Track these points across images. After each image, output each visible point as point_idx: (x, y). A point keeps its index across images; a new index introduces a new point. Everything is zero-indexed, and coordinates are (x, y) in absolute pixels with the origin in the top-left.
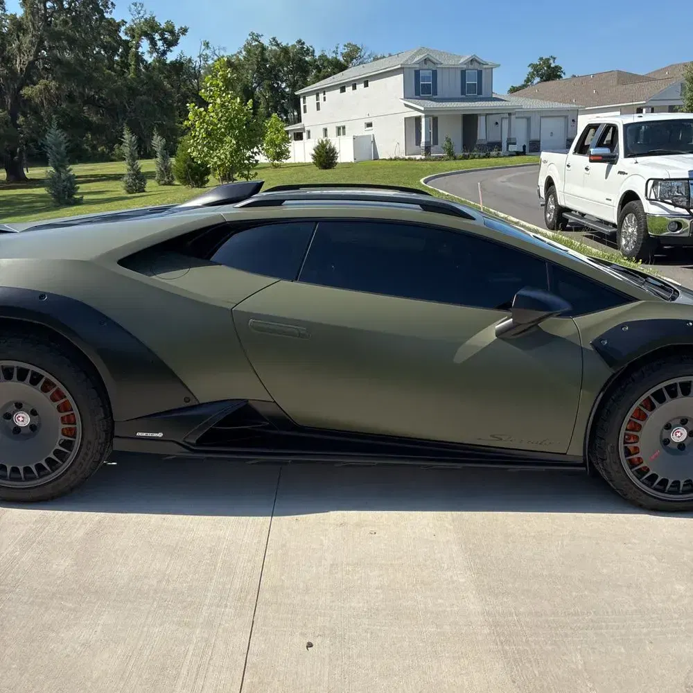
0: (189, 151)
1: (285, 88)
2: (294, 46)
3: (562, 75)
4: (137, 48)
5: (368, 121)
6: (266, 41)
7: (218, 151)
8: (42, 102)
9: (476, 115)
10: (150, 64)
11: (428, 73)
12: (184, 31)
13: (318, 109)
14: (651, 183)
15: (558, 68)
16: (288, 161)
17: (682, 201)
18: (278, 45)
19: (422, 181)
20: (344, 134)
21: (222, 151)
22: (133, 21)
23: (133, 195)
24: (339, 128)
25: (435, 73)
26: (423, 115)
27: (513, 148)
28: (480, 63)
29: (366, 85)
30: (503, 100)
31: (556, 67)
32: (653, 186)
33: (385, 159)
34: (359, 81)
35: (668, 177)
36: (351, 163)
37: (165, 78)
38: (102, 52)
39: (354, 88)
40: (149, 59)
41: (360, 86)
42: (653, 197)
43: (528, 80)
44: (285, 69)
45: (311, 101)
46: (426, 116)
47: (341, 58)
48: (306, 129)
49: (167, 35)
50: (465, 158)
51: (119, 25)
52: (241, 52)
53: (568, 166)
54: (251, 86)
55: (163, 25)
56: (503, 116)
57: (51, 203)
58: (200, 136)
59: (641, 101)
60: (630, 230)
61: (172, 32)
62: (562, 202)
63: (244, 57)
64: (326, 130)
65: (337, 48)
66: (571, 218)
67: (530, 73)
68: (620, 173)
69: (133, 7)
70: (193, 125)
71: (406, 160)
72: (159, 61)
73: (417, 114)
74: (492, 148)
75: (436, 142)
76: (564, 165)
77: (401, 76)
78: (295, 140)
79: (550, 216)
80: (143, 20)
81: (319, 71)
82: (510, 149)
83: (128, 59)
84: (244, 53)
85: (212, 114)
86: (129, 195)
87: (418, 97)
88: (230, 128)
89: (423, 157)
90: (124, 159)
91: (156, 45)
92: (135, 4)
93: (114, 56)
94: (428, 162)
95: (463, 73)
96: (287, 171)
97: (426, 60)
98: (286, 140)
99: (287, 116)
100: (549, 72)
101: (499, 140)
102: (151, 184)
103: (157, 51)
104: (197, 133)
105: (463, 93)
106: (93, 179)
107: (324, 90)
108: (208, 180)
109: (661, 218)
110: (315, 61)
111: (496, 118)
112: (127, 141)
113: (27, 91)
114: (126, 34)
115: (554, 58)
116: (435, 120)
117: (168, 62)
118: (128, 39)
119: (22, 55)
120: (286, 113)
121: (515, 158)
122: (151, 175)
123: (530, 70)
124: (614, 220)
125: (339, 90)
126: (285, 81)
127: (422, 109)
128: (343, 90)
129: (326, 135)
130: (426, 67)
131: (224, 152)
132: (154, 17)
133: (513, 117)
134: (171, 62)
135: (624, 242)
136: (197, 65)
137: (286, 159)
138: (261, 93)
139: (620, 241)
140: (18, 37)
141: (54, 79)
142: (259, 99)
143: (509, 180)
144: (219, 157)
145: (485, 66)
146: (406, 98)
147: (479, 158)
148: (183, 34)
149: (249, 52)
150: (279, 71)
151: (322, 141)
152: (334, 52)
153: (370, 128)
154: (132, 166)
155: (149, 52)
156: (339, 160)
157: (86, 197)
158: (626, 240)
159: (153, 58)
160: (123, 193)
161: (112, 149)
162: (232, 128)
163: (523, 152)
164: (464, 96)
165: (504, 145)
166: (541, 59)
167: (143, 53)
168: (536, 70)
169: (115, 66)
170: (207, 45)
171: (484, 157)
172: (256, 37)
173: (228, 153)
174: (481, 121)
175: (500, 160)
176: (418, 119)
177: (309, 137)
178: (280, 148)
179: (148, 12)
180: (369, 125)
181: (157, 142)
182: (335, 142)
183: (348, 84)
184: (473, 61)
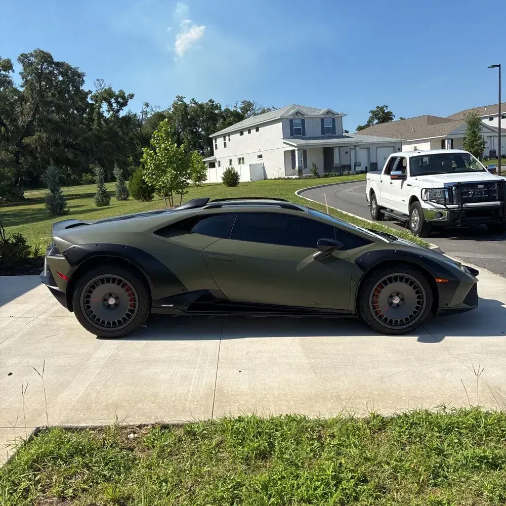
0: (143, 178)
1: (201, 132)
2: (207, 104)
3: (393, 117)
4: (99, 109)
5: (260, 154)
6: (187, 101)
7: (162, 178)
8: (36, 147)
9: (332, 147)
10: (108, 118)
11: (299, 122)
12: (132, 96)
13: (225, 146)
14: (424, 191)
15: (390, 113)
16: (206, 182)
17: (442, 201)
18: (196, 103)
19: (296, 193)
20: (243, 163)
21: (165, 178)
22: (97, 91)
23: (102, 207)
24: (240, 159)
25: (303, 121)
26: (296, 149)
27: (358, 169)
28: (333, 114)
29: (257, 130)
30: (350, 137)
31: (388, 112)
32: (425, 193)
33: (272, 179)
34: (252, 127)
35: (432, 187)
36: (249, 182)
37: (118, 127)
38: (75, 112)
39: (249, 132)
40: (107, 115)
41: (253, 131)
42: (425, 199)
43: (369, 122)
44: (201, 119)
45: (220, 141)
46: (298, 150)
47: (239, 111)
48: (217, 160)
49: (120, 100)
50: (326, 176)
51: (87, 94)
52: (170, 109)
53: (381, 182)
54: (178, 131)
55: (117, 93)
56: (350, 147)
57: (48, 214)
58: (151, 168)
59: (444, 135)
60: (416, 218)
61: (123, 97)
62: (379, 203)
63: (173, 112)
64: (231, 161)
65: (237, 104)
66: (387, 214)
67: (371, 117)
68: (409, 185)
69: (97, 82)
70: (146, 162)
71: (286, 179)
72: (114, 117)
73: (292, 148)
74: (344, 169)
75: (306, 167)
76: (379, 181)
77: (281, 124)
78: (210, 167)
79: (374, 212)
80: (103, 90)
81: (225, 120)
82: (356, 170)
83: (93, 116)
84: (172, 109)
85: (158, 154)
86: (99, 208)
87: (292, 137)
88: (170, 163)
89: (298, 177)
90: (96, 183)
91: (112, 106)
92: (98, 80)
93: (83, 114)
94: (301, 180)
95: (322, 120)
96: (205, 189)
97: (297, 113)
98: (204, 168)
99: (203, 151)
100: (383, 116)
101: (349, 163)
102: (113, 200)
103: (113, 110)
104: (148, 167)
105: (323, 133)
106: (70, 197)
107: (229, 134)
108: (154, 197)
109: (431, 210)
110: (222, 113)
111: (347, 149)
112: (98, 172)
113: (26, 140)
114: (92, 99)
115: (387, 107)
116: (305, 152)
117: (120, 117)
118: (93, 102)
119: (23, 116)
120: (202, 149)
121: (360, 175)
122: (112, 194)
123: (371, 115)
124: (408, 213)
125: (239, 134)
126: (201, 127)
127: (296, 145)
128: (242, 134)
129: (231, 164)
130: (296, 117)
131: (167, 178)
132: (111, 88)
133: (358, 148)
134: (123, 117)
135: (413, 225)
136: (141, 118)
137: (205, 181)
138: (184, 135)
139: (411, 225)
140: (22, 104)
141: (45, 131)
142: (183, 139)
143: (355, 190)
144: (163, 182)
145: (336, 116)
146: (284, 138)
147: (336, 176)
148: (131, 98)
149: (175, 108)
150: (197, 120)
151: (229, 168)
152: (235, 107)
153: (261, 159)
154: (101, 188)
155: (107, 111)
156: (240, 181)
157: (71, 210)
158: (414, 224)
159: (110, 115)
160: (94, 206)
161: (81, 176)
162: (172, 163)
163: (365, 171)
164: (323, 136)
165: (353, 167)
166: (378, 107)
167: (103, 112)
168: (375, 114)
169: (84, 121)
170: (147, 105)
171: (339, 176)
172: (180, 99)
173: (169, 179)
174: (336, 151)
175: (351, 177)
176: (293, 152)
177: (219, 165)
178: (200, 173)
179: (107, 84)
180: (260, 156)
181: (117, 172)
182: (237, 168)
183: (245, 129)
184: (328, 112)
